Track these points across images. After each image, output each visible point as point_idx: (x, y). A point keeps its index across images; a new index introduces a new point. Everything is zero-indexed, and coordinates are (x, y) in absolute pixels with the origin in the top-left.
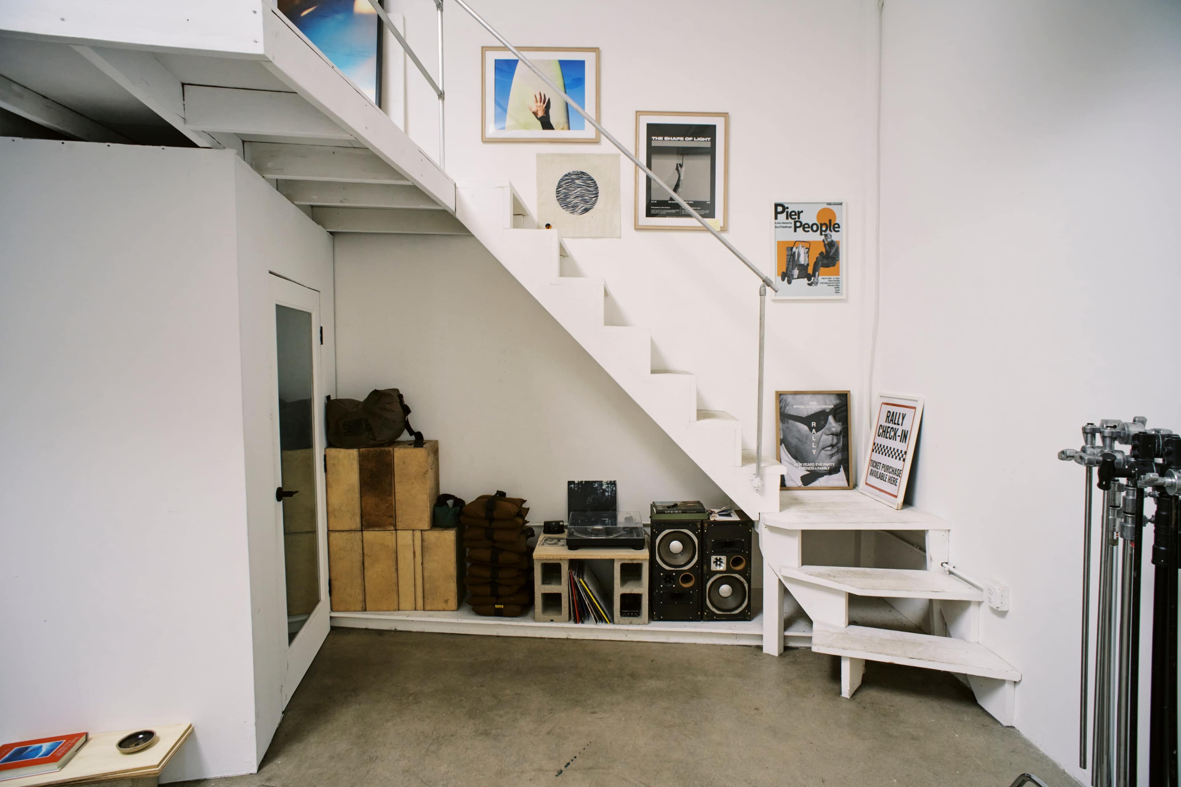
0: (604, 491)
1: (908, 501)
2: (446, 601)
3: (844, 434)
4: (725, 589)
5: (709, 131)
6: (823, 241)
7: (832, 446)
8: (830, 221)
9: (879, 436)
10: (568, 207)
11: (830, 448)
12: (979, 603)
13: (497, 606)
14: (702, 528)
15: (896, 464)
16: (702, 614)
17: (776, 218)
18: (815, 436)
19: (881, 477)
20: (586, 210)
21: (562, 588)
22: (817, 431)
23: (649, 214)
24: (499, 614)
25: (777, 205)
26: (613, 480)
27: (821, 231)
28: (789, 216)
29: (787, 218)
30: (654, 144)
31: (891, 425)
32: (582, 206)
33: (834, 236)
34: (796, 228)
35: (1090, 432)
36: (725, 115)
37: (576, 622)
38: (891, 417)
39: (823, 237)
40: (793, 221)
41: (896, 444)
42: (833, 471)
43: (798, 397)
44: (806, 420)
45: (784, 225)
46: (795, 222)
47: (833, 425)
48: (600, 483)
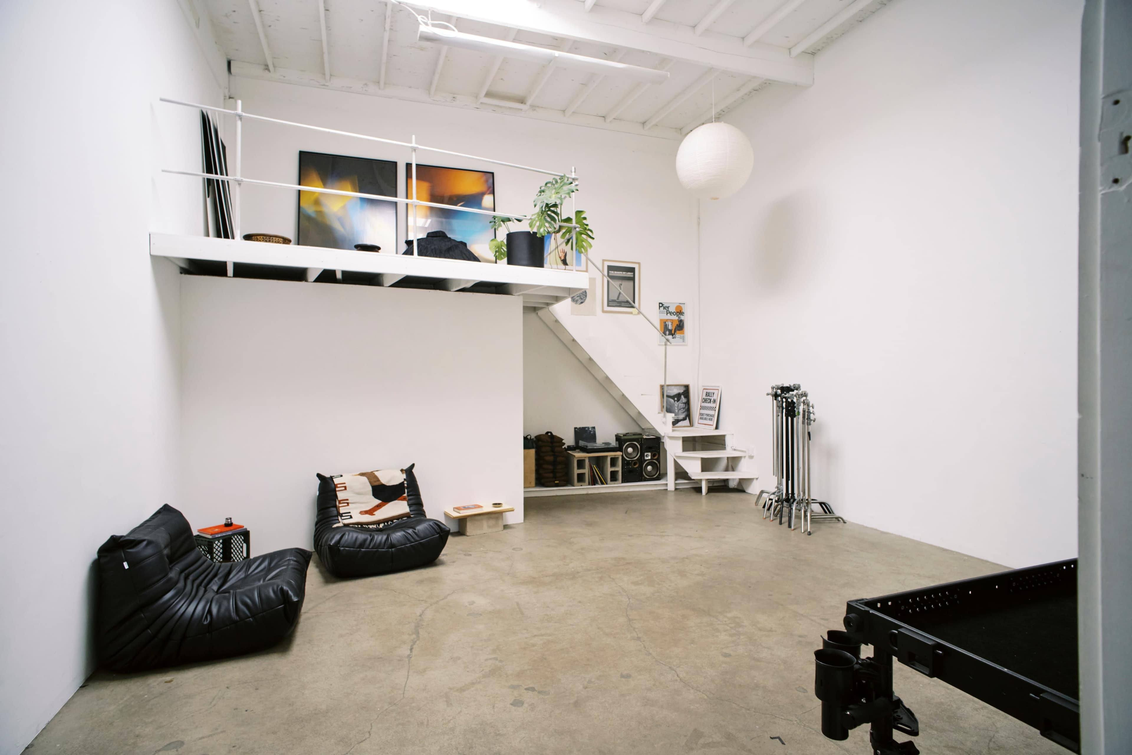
0: (590, 431)
1: (717, 428)
2: (530, 483)
3: (688, 403)
4: (649, 468)
5: (632, 270)
6: (678, 320)
7: (684, 408)
8: (680, 311)
9: (703, 402)
10: (574, 301)
11: (682, 409)
12: (745, 457)
13: (556, 482)
14: (641, 441)
15: (711, 412)
16: (642, 478)
17: (659, 309)
18: (676, 404)
19: (705, 419)
20: (582, 303)
21: (586, 471)
22: (677, 402)
23: (608, 306)
24: (557, 485)
25: (660, 303)
26: (594, 426)
27: (677, 315)
28: (664, 308)
29: (664, 309)
30: (610, 274)
31: (708, 397)
32: (580, 301)
33: (682, 318)
34: (667, 313)
35: (773, 388)
36: (639, 263)
37: (592, 485)
38: (707, 394)
39: (677, 318)
40: (666, 311)
41: (712, 405)
42: (684, 419)
43: (670, 387)
44: (673, 397)
45: (662, 312)
46: (667, 311)
47: (683, 399)
48: (588, 428)
